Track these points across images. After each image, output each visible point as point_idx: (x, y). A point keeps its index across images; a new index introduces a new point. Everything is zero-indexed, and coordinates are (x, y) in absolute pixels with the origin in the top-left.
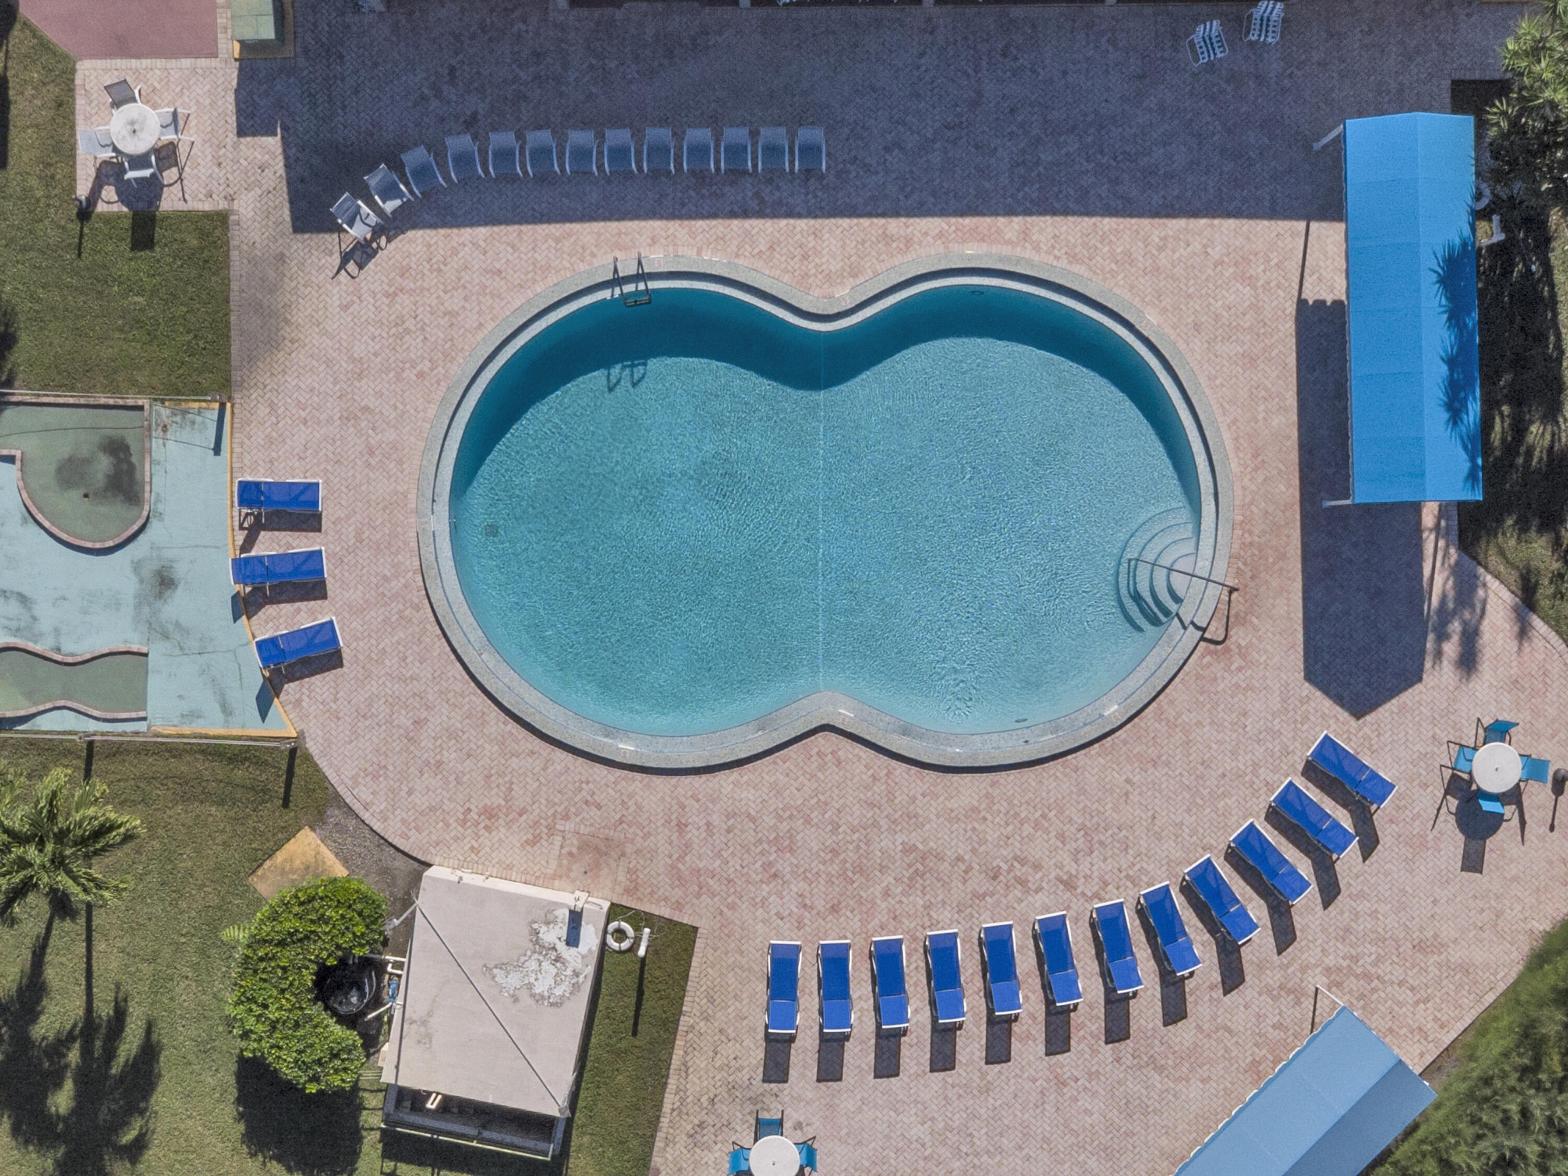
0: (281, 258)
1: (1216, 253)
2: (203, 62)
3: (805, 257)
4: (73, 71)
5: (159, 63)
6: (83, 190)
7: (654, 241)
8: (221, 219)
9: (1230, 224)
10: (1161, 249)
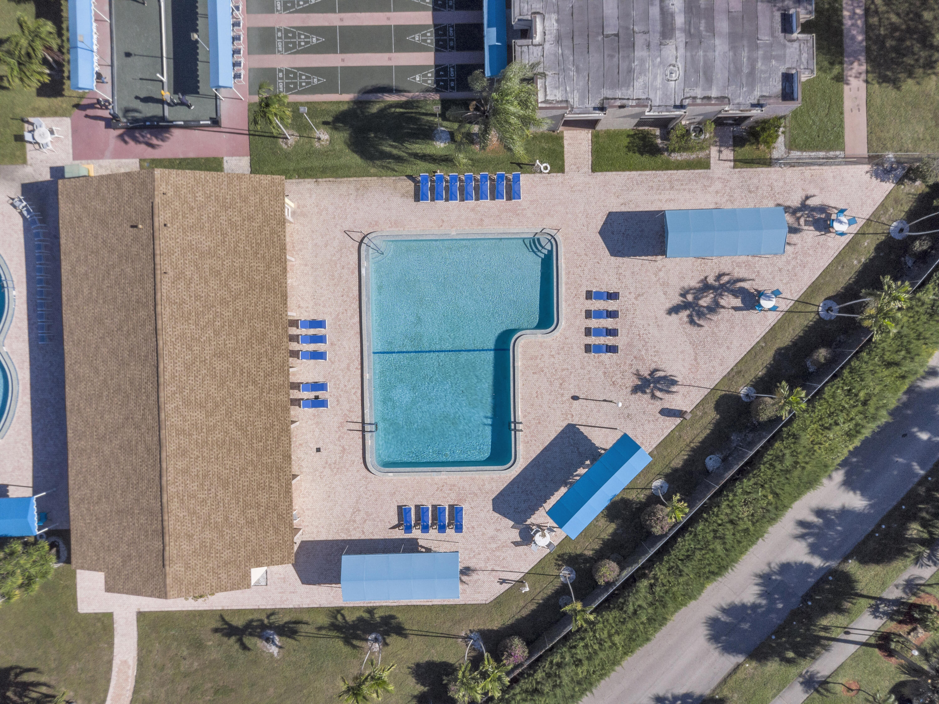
0: (13, 180)
1: (22, 460)
2: (71, 156)
3: (16, 338)
4: (66, 117)
5: (71, 143)
6: (31, 120)
7: (20, 292)
8: (24, 162)
9: (31, 464)
10: (22, 444)
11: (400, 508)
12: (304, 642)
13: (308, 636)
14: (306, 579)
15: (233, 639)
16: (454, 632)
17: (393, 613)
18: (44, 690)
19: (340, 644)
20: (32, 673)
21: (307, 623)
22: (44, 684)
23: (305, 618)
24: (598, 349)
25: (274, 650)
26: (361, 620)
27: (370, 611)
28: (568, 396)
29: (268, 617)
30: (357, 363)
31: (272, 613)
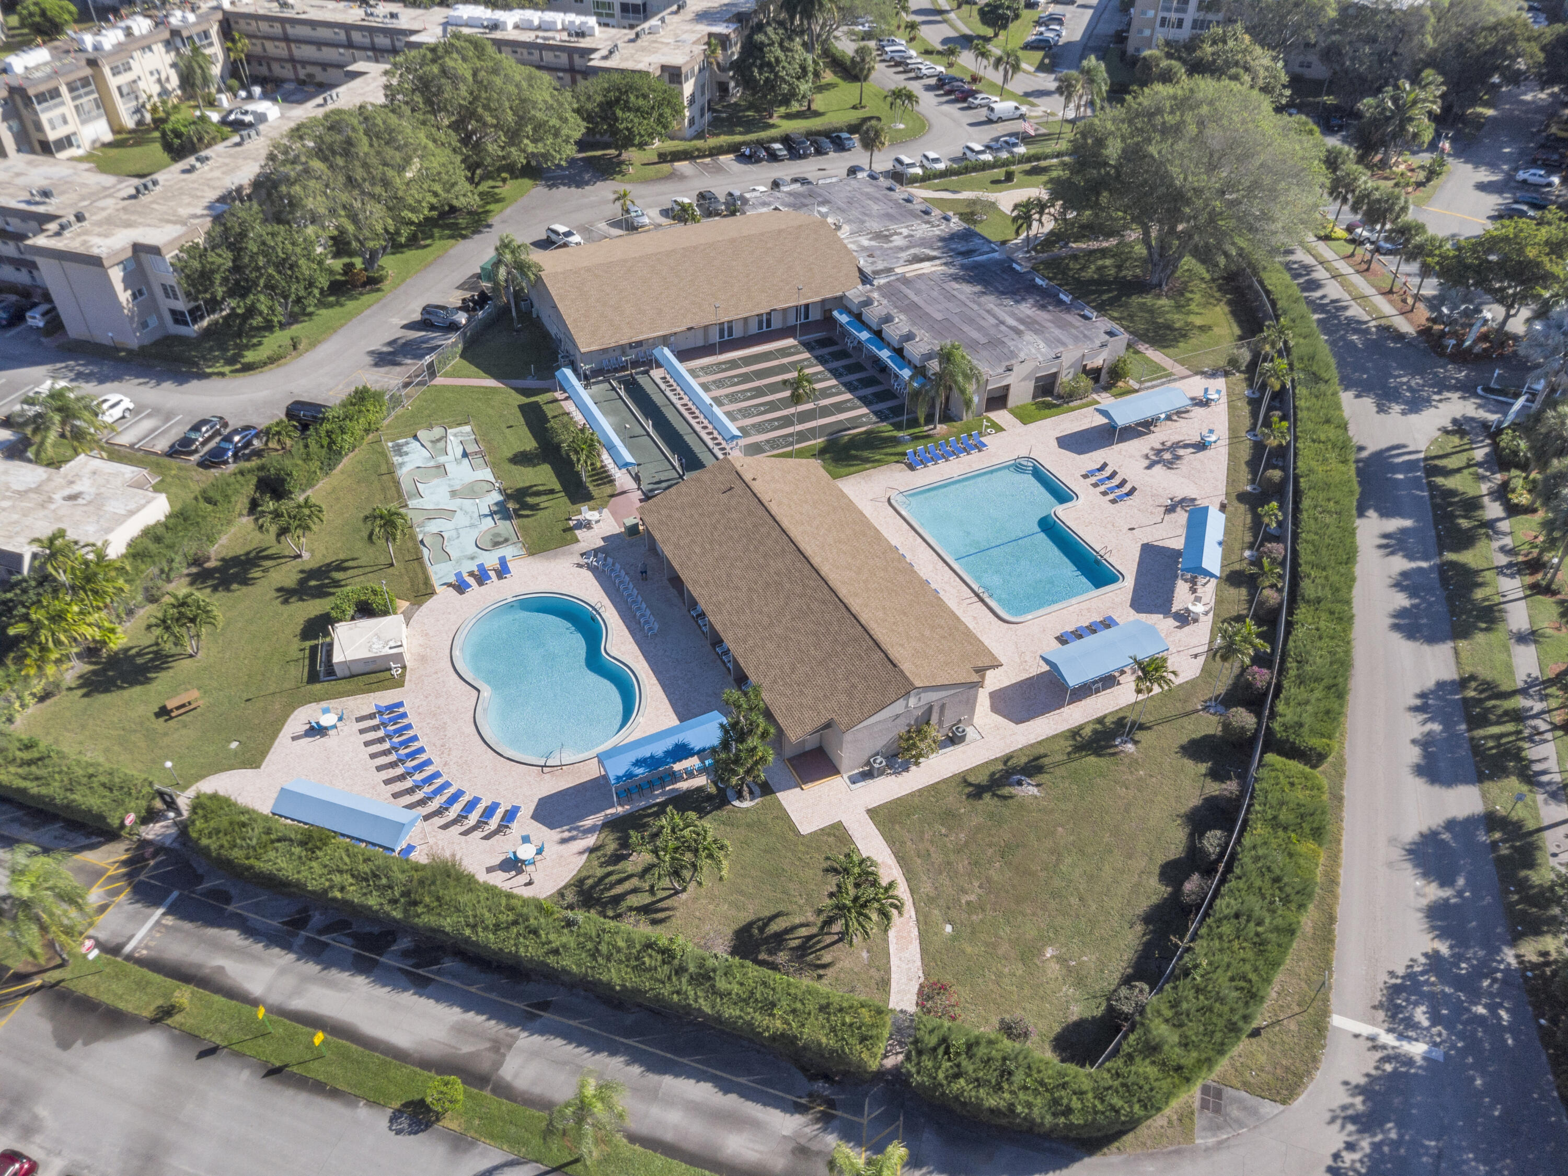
0: (572, 553)
5: (613, 520)
8: (577, 541)
11: (1057, 638)
12: (1058, 772)
13: (1058, 764)
14: (1019, 720)
15: (987, 797)
16: (1189, 708)
17: (1121, 715)
18: (804, 932)
19: (1092, 759)
20: (778, 920)
21: (1046, 756)
22: (802, 925)
23: (1042, 751)
24: (1121, 498)
25: (1033, 791)
26: (1095, 732)
27: (1100, 721)
28: (1125, 530)
29: (1005, 763)
30: (941, 563)
31: (1007, 759)
